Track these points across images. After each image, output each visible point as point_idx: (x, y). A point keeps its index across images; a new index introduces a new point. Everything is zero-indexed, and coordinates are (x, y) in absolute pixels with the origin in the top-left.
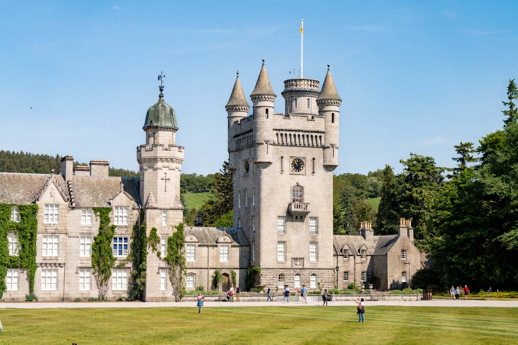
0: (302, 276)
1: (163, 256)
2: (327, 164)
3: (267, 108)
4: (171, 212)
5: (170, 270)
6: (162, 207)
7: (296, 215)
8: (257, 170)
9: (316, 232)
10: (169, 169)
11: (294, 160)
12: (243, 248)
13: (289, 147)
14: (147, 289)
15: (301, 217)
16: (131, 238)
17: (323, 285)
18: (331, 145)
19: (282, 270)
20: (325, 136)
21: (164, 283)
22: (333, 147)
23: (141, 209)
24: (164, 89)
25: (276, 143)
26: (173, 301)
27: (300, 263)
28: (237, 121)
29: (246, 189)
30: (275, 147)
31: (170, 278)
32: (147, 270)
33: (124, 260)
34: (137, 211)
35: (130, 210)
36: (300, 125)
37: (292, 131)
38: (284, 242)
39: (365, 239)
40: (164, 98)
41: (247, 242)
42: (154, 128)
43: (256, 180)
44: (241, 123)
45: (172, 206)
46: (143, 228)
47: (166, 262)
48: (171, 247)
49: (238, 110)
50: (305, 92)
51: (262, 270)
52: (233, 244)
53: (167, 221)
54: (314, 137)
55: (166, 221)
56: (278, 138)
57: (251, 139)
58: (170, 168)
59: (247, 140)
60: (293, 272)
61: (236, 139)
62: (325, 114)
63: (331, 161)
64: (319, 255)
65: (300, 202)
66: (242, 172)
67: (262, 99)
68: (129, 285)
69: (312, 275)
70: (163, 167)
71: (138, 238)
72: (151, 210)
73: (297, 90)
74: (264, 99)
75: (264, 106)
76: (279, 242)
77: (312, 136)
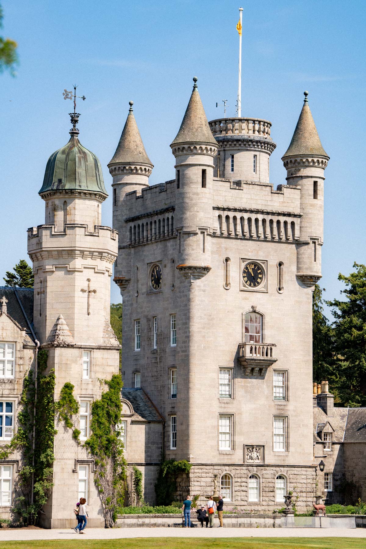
0: (261, 479)
1: (83, 438)
2: (305, 274)
3: (204, 168)
4: (97, 354)
5: (96, 466)
6: (83, 344)
7: (253, 366)
8: (181, 282)
9: (284, 398)
10: (95, 273)
11: (246, 265)
12: (152, 425)
13: (239, 241)
14: (55, 502)
15: (261, 370)
16: (19, 403)
17: (297, 497)
18: (311, 239)
19: (227, 468)
20: (301, 222)
21: (84, 491)
22: (314, 243)
23: (40, 348)
24: (78, 119)
25: (218, 233)
26: (102, 527)
27: (258, 455)
28: (135, 192)
29: (154, 317)
30: (215, 240)
31: (96, 482)
32: (54, 466)
33: (7, 447)
34: (32, 351)
35: (18, 348)
36: (259, 202)
37: (245, 211)
38: (229, 416)
39: (326, 413)
40: (79, 137)
41: (157, 414)
42: (66, 193)
43: (179, 300)
44: (145, 196)
45: (101, 343)
46: (48, 383)
47: (89, 450)
48: (97, 420)
49: (134, 171)
50: (250, 143)
51: (193, 467)
52: (133, 418)
53: (91, 371)
54: (282, 225)
55: (89, 371)
56: (221, 224)
57: (168, 225)
58: (96, 271)
59: (160, 228)
60: (246, 472)
61: (132, 224)
62: (300, 182)
63: (310, 268)
64: (291, 440)
65: (256, 342)
66: (145, 286)
67: (195, 151)
68: (14, 495)
69: (277, 478)
70: (84, 268)
71: (33, 403)
72: (63, 349)
73: (235, 138)
74: (199, 152)
75: (200, 165)
76: (222, 415)
77: (278, 222)
